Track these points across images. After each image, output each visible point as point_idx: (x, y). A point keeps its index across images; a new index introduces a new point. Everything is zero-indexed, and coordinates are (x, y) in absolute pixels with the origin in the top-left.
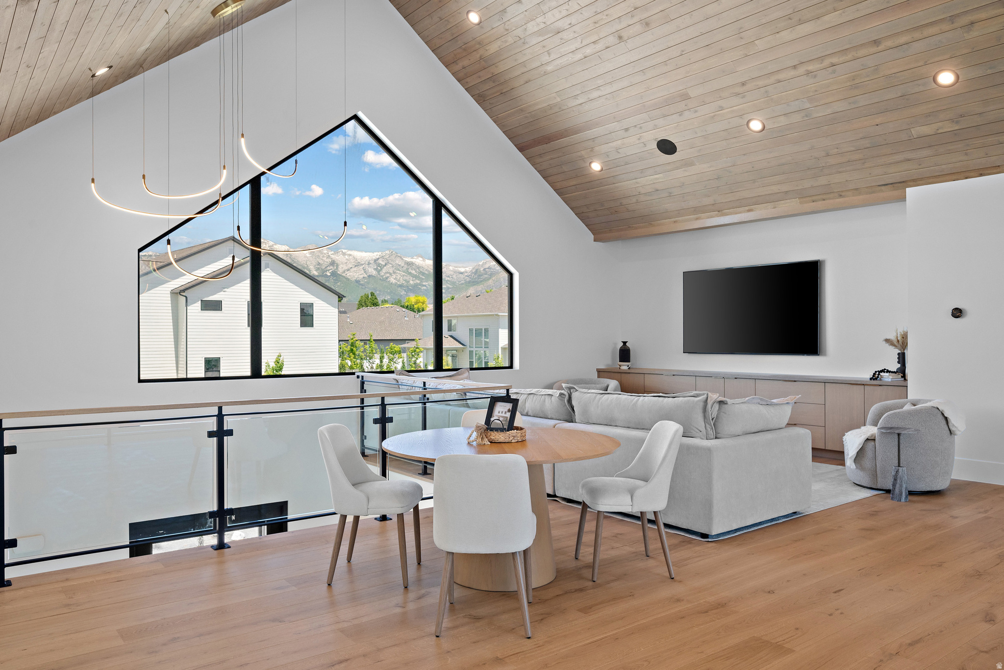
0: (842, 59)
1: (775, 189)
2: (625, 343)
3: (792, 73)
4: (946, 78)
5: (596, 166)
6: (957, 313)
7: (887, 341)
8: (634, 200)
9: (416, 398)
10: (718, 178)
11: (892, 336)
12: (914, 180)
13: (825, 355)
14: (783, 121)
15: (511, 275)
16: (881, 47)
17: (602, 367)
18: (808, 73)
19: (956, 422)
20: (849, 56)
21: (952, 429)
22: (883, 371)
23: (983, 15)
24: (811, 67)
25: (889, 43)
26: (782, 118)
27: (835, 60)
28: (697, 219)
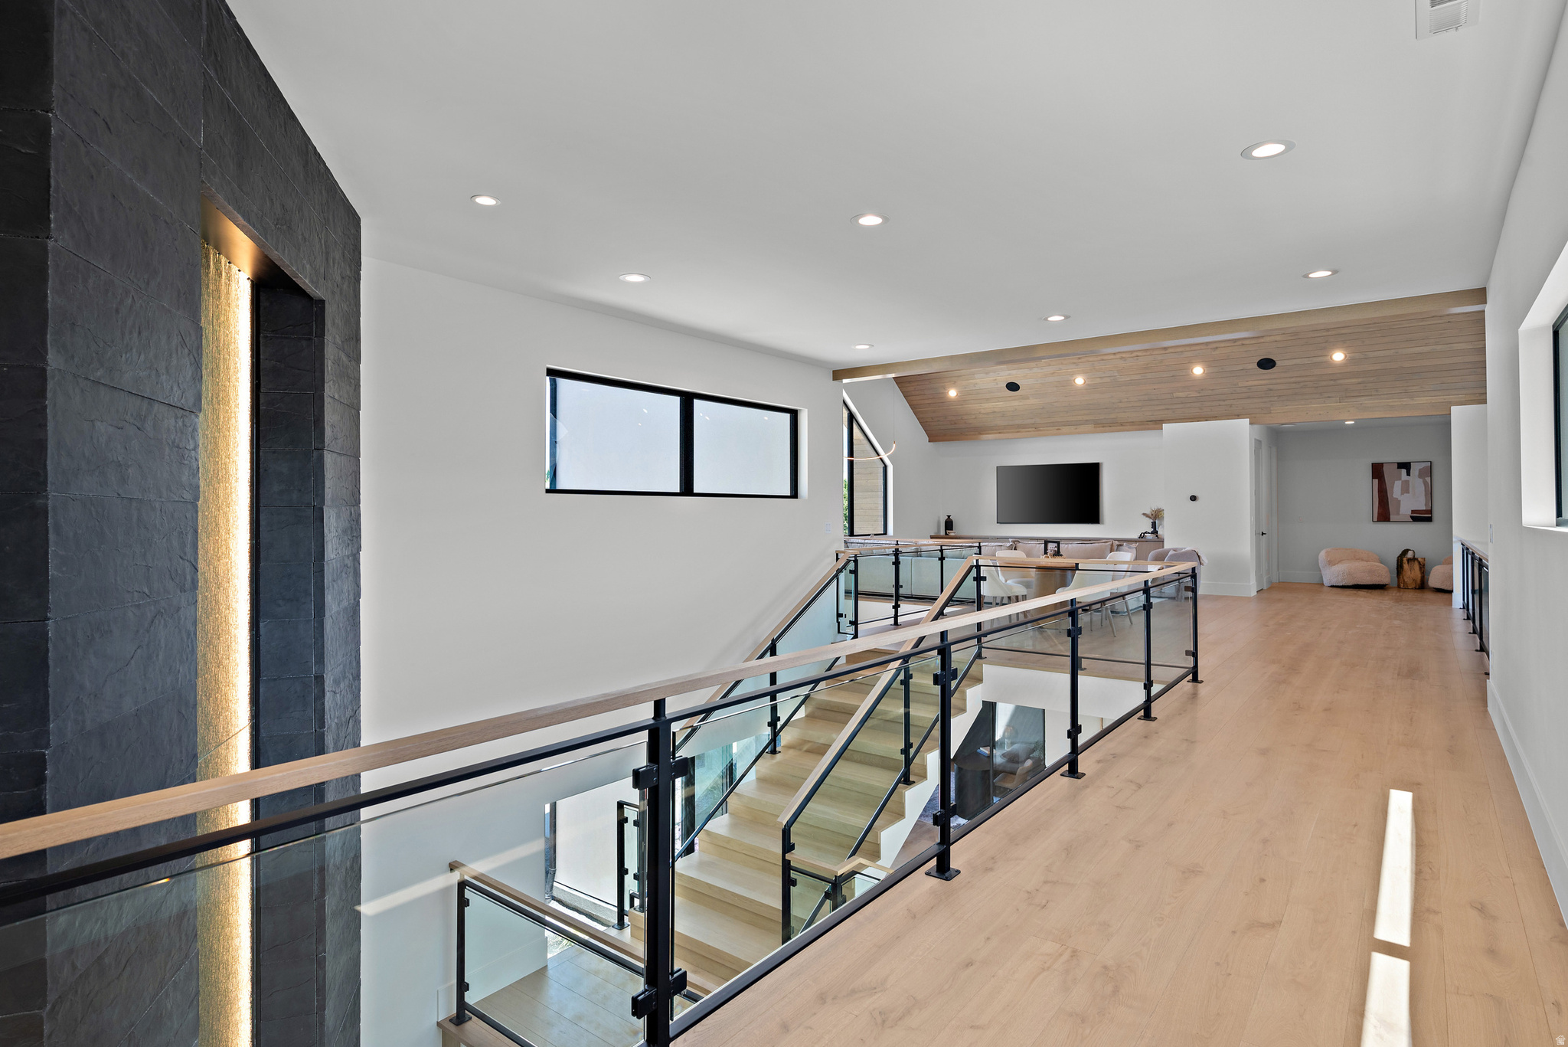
0: (1144, 354)
1: (1080, 418)
2: (949, 516)
3: (1112, 357)
4: (1198, 371)
5: (952, 393)
6: (1193, 498)
7: (1144, 514)
8: (974, 417)
9: (890, 551)
10: (1043, 408)
11: (1148, 512)
12: (1168, 420)
13: (1103, 524)
14: (1098, 381)
15: (885, 468)
16: (1167, 352)
17: (933, 534)
18: (1122, 358)
19: (1204, 558)
20: (1148, 353)
21: (1202, 562)
22: (1146, 533)
23: (1222, 345)
24: (1124, 355)
25: (1172, 350)
26: (1098, 379)
27: (1139, 354)
28: (1018, 432)
